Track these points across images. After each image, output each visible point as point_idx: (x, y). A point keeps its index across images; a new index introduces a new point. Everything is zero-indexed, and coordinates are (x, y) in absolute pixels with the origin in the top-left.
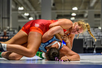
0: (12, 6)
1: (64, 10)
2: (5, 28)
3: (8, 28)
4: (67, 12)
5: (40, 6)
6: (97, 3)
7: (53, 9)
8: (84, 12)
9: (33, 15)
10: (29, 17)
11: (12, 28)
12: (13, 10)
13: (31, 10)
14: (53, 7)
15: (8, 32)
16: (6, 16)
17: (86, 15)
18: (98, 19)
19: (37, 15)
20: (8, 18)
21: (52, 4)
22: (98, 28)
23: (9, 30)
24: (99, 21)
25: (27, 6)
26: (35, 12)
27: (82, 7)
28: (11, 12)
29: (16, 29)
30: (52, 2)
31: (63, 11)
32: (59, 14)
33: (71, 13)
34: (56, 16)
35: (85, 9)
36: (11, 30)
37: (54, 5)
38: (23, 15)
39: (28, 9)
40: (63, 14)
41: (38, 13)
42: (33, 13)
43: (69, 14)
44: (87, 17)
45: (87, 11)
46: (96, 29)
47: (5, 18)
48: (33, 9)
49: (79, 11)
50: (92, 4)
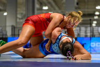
0: (37, 6)
1: (88, 8)
4: (90, 11)
5: (64, 5)
7: (76, 8)
13: (55, 10)
14: (77, 6)
21: (75, 3)
25: (52, 6)
28: (36, 12)
31: (86, 10)
33: (95, 12)
37: (77, 4)
39: (52, 9)
40: (86, 13)
43: (92, 13)
48: (57, 8)
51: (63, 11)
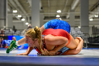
0: (8, 10)
1: (50, 12)
2: (2, 28)
3: (5, 27)
4: (52, 14)
5: (31, 9)
6: (77, 6)
7: (41, 12)
8: (67, 14)
9: (24, 17)
10: (22, 18)
11: (8, 28)
12: (9, 13)
13: (23, 13)
14: (41, 10)
15: (4, 31)
16: (3, 18)
17: (68, 17)
18: (78, 20)
19: (28, 17)
20: (5, 19)
21: (40, 8)
22: (77, 27)
23: (5, 29)
24: (79, 21)
25: (20, 10)
26: (27, 14)
27: (65, 10)
28: (7, 14)
29: (11, 28)
30: (40, 6)
31: (49, 14)
32: (46, 16)
33: (56, 15)
34: (43, 18)
35: (67, 11)
36: (7, 29)
37: (42, 8)
38: (16, 17)
39: (20, 12)
40: (49, 16)
41: (29, 15)
42: (25, 15)
43: (54, 16)
44: (69, 18)
45: (69, 13)
46: (76, 28)
47: (2, 19)
48: (25, 12)
49: (63, 13)
50: (73, 8)
51: (30, 14)
